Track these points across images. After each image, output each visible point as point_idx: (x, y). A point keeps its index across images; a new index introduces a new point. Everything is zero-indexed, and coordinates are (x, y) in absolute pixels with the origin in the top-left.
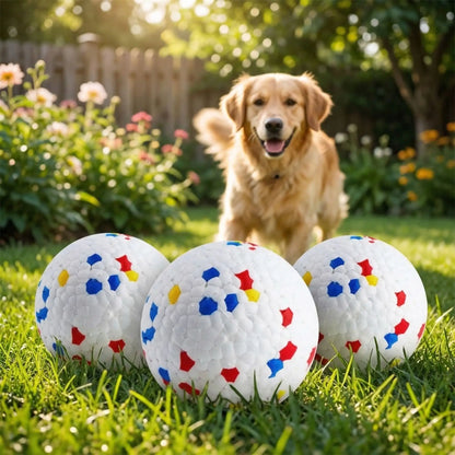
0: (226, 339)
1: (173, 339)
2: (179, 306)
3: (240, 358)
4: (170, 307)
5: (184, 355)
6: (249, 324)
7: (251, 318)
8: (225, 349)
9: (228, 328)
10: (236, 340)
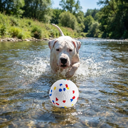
0: (63, 96)
1: (55, 95)
2: (56, 90)
3: (66, 99)
4: (54, 90)
5: (56, 98)
6: (67, 93)
7: (68, 92)
8: (63, 97)
9: (64, 94)
10: (65, 96)
